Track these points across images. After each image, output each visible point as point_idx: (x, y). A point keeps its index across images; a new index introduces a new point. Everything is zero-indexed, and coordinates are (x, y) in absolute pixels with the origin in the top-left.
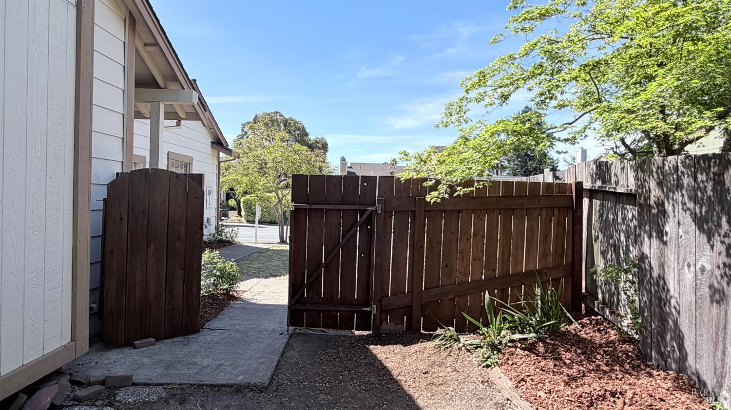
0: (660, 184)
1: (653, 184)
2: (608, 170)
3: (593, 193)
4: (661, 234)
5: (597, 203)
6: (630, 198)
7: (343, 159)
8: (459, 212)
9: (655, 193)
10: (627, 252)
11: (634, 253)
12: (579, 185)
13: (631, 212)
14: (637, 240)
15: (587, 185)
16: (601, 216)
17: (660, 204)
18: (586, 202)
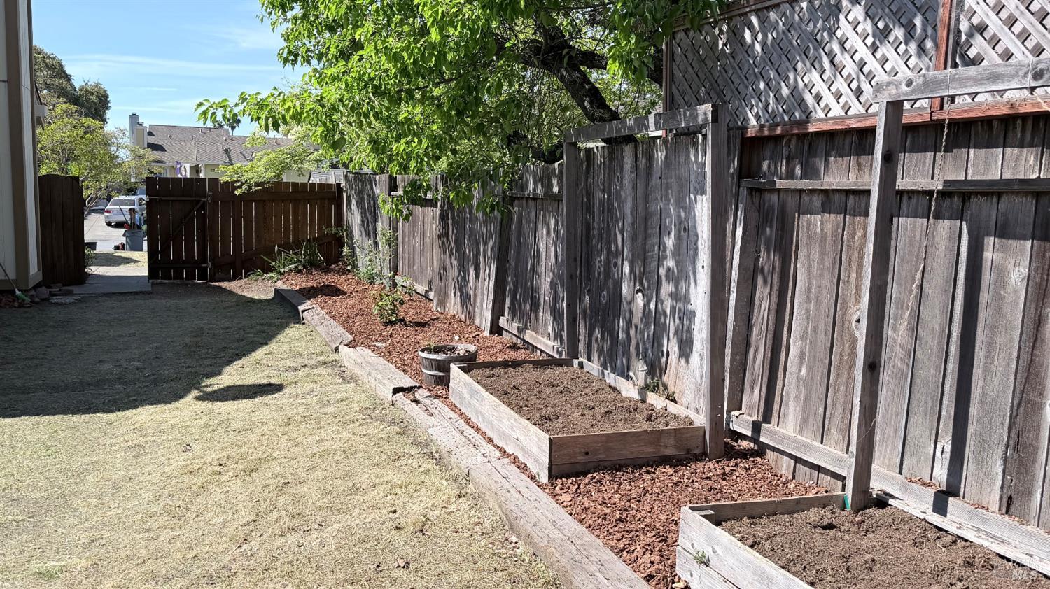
7: (134, 117)
8: (264, 201)
12: (339, 185)
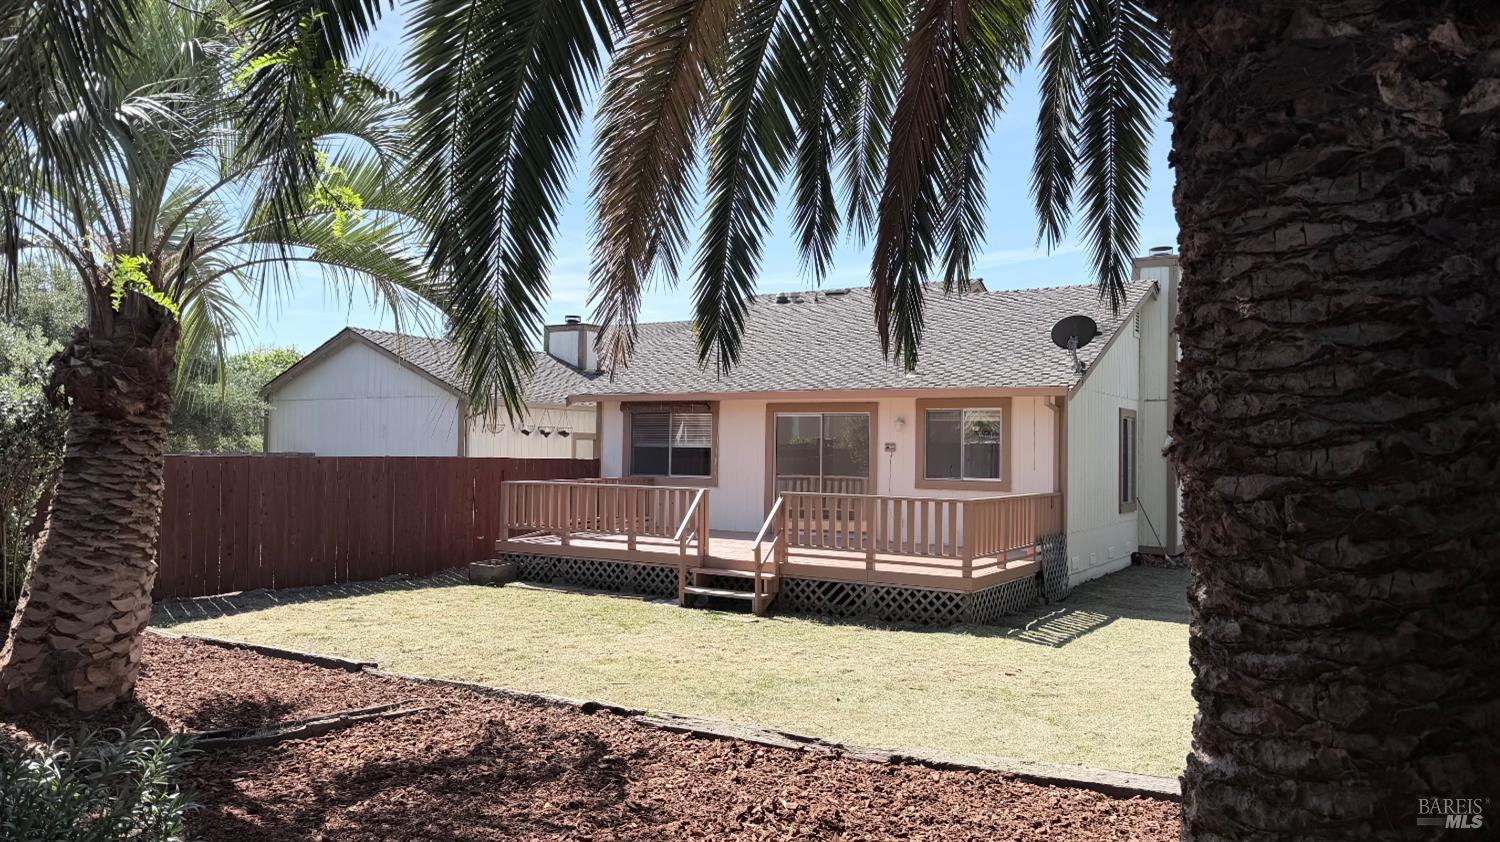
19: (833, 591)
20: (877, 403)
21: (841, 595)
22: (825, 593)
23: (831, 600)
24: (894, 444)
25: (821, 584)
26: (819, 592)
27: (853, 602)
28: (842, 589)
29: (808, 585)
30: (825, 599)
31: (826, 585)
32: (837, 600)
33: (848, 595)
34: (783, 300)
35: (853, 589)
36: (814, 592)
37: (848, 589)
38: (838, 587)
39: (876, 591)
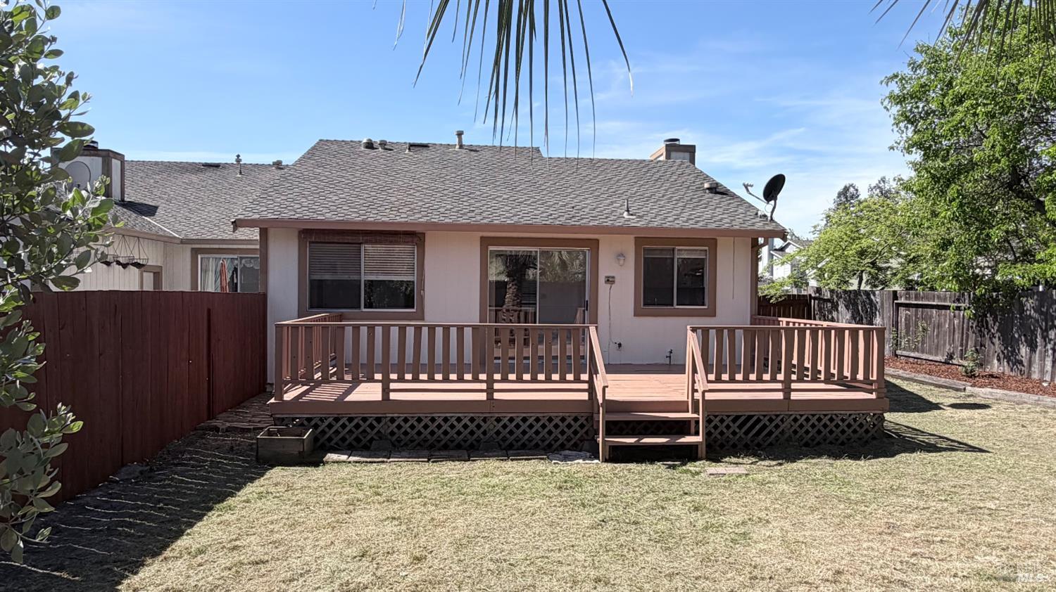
0: (837, 296)
1: (835, 297)
2: (821, 290)
3: (815, 298)
4: (837, 310)
5: (816, 302)
6: (828, 300)
9: (835, 299)
10: (828, 317)
11: (830, 317)
12: (810, 295)
13: (829, 305)
14: (831, 313)
15: (813, 295)
16: (818, 306)
17: (837, 302)
18: (813, 301)
19: (749, 424)
20: (597, 241)
21: (758, 427)
22: (740, 427)
23: (746, 433)
24: (613, 277)
25: (737, 418)
26: (734, 427)
27: (771, 433)
28: (758, 421)
29: (722, 421)
30: (741, 433)
31: (742, 419)
32: (754, 431)
33: (765, 427)
34: (370, 145)
35: (771, 420)
36: (728, 427)
37: (765, 421)
38: (755, 418)
39: (795, 420)
